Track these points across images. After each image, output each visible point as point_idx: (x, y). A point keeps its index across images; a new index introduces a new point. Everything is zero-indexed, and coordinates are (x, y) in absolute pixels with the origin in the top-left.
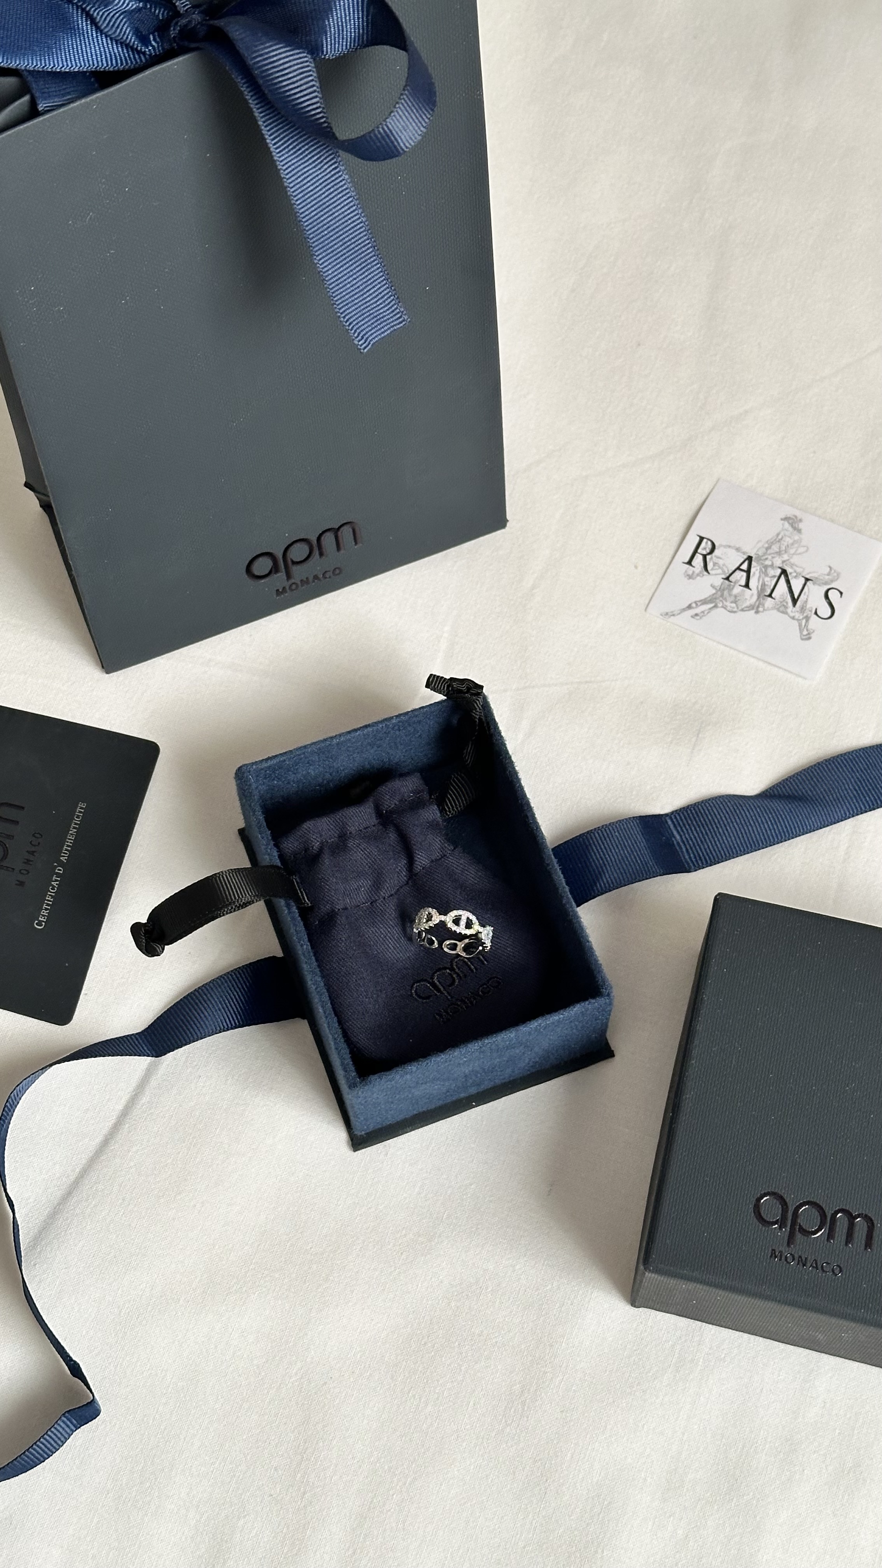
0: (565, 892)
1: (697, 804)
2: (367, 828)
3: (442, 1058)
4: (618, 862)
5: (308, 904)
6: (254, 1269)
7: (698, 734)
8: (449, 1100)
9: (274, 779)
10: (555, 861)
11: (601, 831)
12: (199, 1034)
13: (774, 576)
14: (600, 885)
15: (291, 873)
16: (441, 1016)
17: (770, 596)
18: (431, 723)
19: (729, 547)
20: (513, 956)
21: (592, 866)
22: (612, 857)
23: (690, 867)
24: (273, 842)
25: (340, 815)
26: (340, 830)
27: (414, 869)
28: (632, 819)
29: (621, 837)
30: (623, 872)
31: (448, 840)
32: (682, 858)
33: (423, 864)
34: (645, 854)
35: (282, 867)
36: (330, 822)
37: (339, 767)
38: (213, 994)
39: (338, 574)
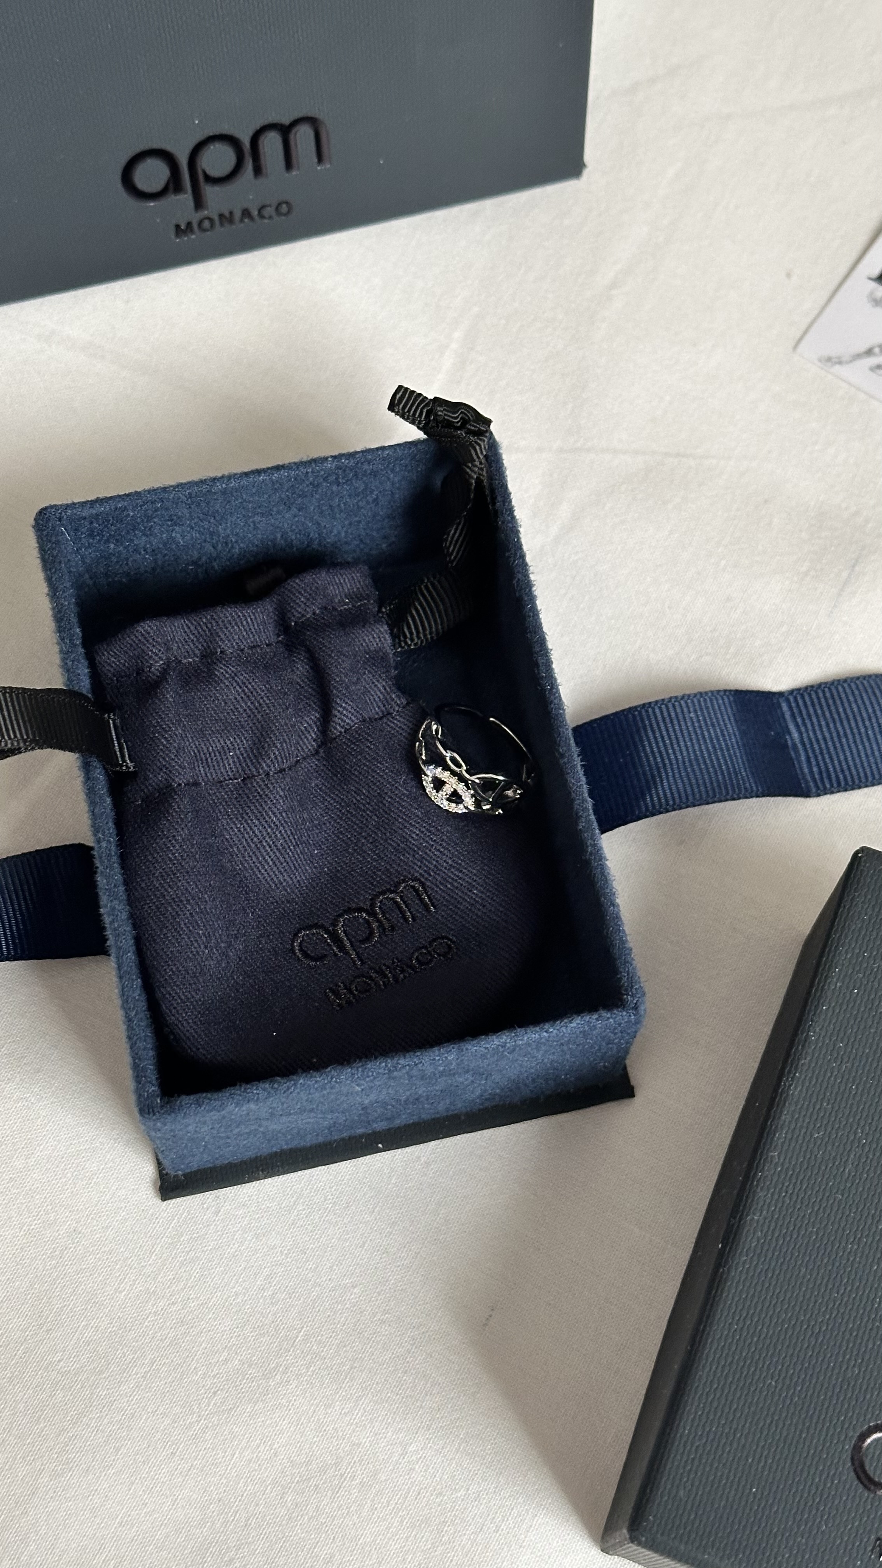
0: (585, 809)
1: (836, 683)
2: (254, 647)
3: (316, 1082)
4: (687, 764)
5: (127, 768)
7: (854, 566)
8: (337, 1137)
9: (107, 541)
10: (575, 750)
11: (667, 706)
14: (652, 801)
15: (110, 709)
16: (337, 994)
18: (396, 479)
21: (642, 766)
23: (808, 787)
24: (81, 650)
25: (209, 617)
26: (205, 644)
27: (331, 731)
28: (722, 693)
29: (699, 721)
30: (694, 781)
31: (399, 689)
32: (799, 771)
33: (348, 724)
34: (736, 756)
35: (90, 696)
36: (189, 628)
37: (228, 536)
39: (285, 215)
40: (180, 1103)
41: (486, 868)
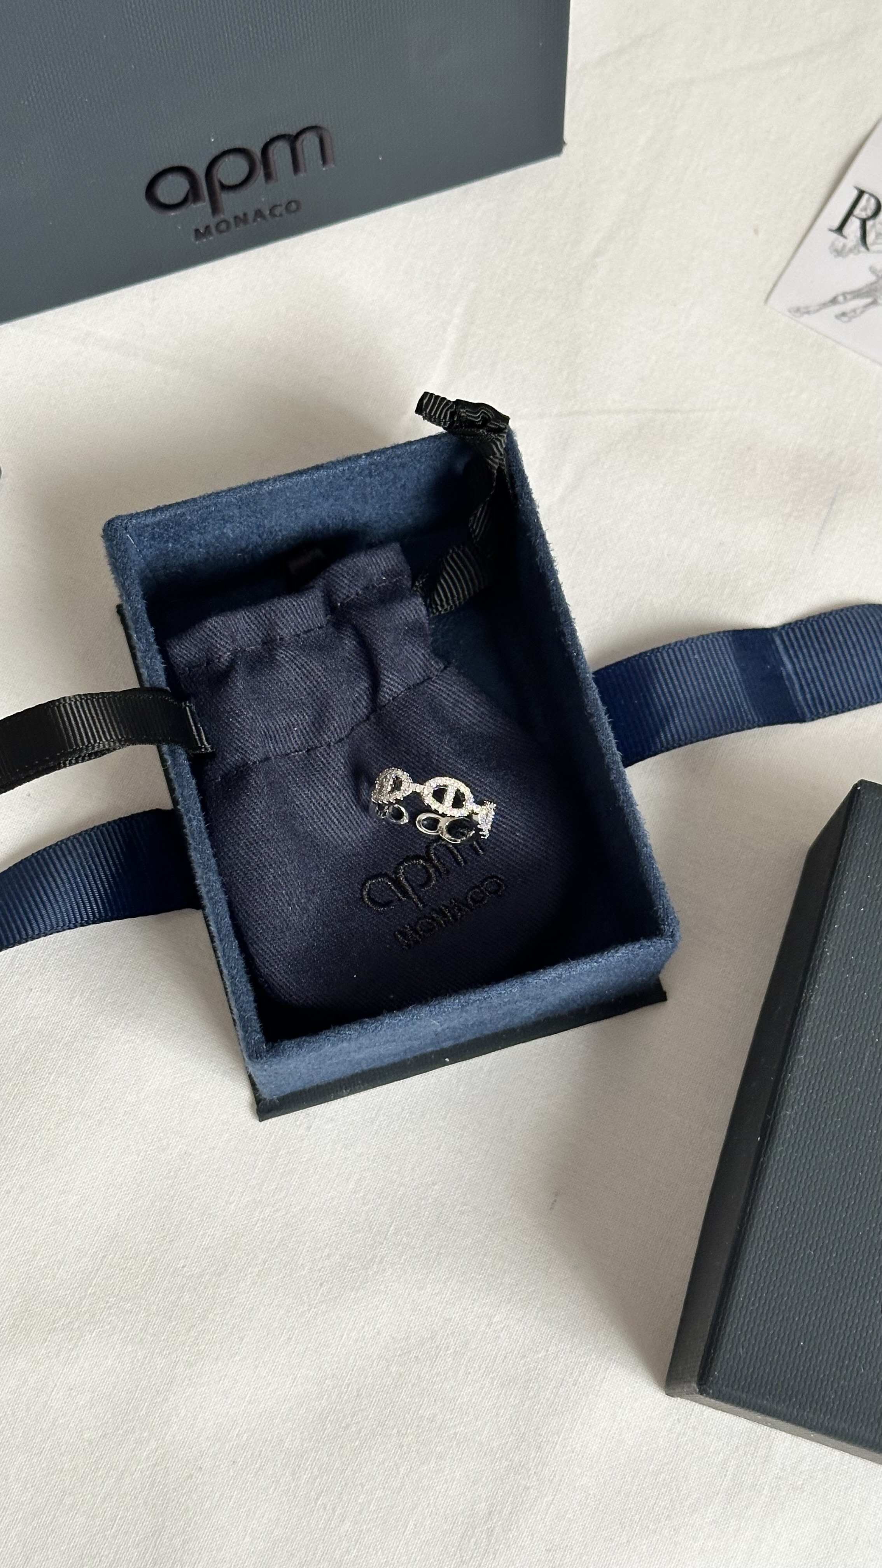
0: (615, 762)
1: (823, 616)
2: (309, 631)
3: (400, 1020)
4: (695, 702)
5: (206, 749)
7: (832, 504)
9: (167, 541)
10: (602, 709)
11: (673, 650)
12: (30, 932)
14: (666, 736)
15: (186, 697)
18: (422, 468)
20: (524, 845)
21: (655, 706)
22: (686, 692)
23: (803, 714)
24: (156, 647)
25: (267, 608)
26: (265, 633)
27: (380, 699)
28: (721, 635)
29: (703, 662)
30: (702, 717)
31: (436, 655)
32: (794, 699)
33: (395, 692)
34: (738, 691)
35: (168, 688)
36: (250, 618)
37: (273, 527)
38: (58, 866)
39: (294, 211)
40: (284, 1047)
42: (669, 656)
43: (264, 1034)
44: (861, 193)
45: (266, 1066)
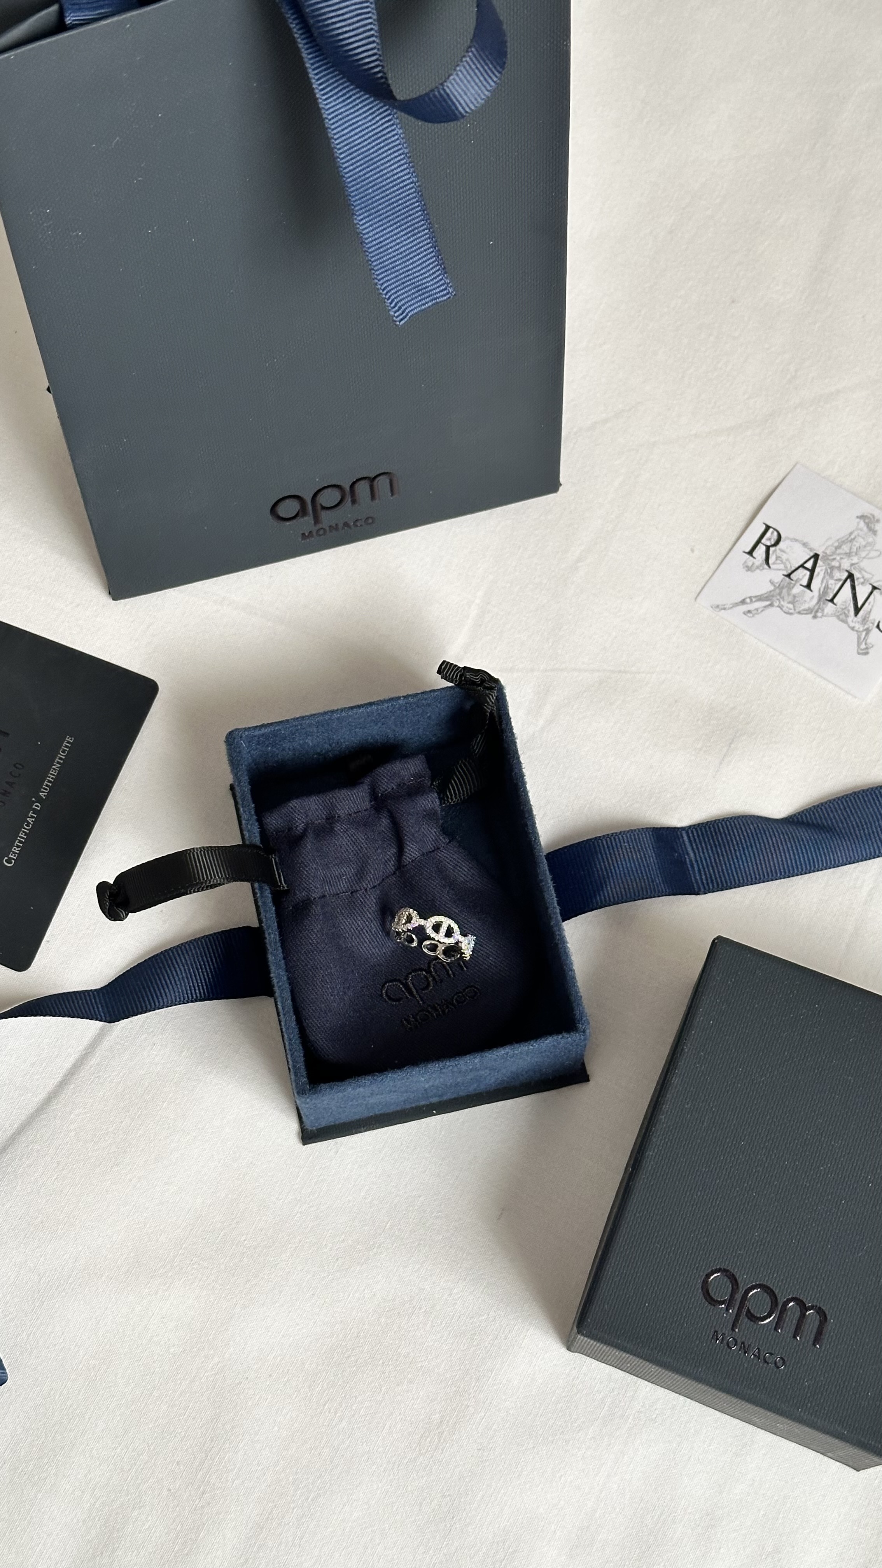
0: (555, 913)
1: (717, 822)
2: (358, 812)
3: (399, 1075)
4: (623, 875)
5: (284, 887)
6: (183, 1254)
7: (731, 744)
8: (408, 1106)
9: (268, 746)
10: (549, 877)
11: (610, 839)
12: (157, 1004)
13: (839, 580)
14: (601, 898)
15: (272, 852)
16: (408, 1021)
17: (832, 601)
18: (443, 705)
19: (796, 540)
20: (495, 966)
21: (593, 875)
22: (617, 869)
23: (699, 889)
24: (255, 817)
26: (328, 812)
27: (403, 861)
28: (645, 830)
29: (630, 848)
30: (626, 886)
31: (444, 833)
32: (693, 878)
33: (413, 857)
34: (653, 870)
35: (261, 845)
36: (318, 802)
37: (339, 739)
38: (179, 960)
39: (370, 524)
40: (321, 1088)
41: (498, 944)
42: (607, 842)
43: (308, 1079)
44: (768, 528)
45: (308, 1100)
